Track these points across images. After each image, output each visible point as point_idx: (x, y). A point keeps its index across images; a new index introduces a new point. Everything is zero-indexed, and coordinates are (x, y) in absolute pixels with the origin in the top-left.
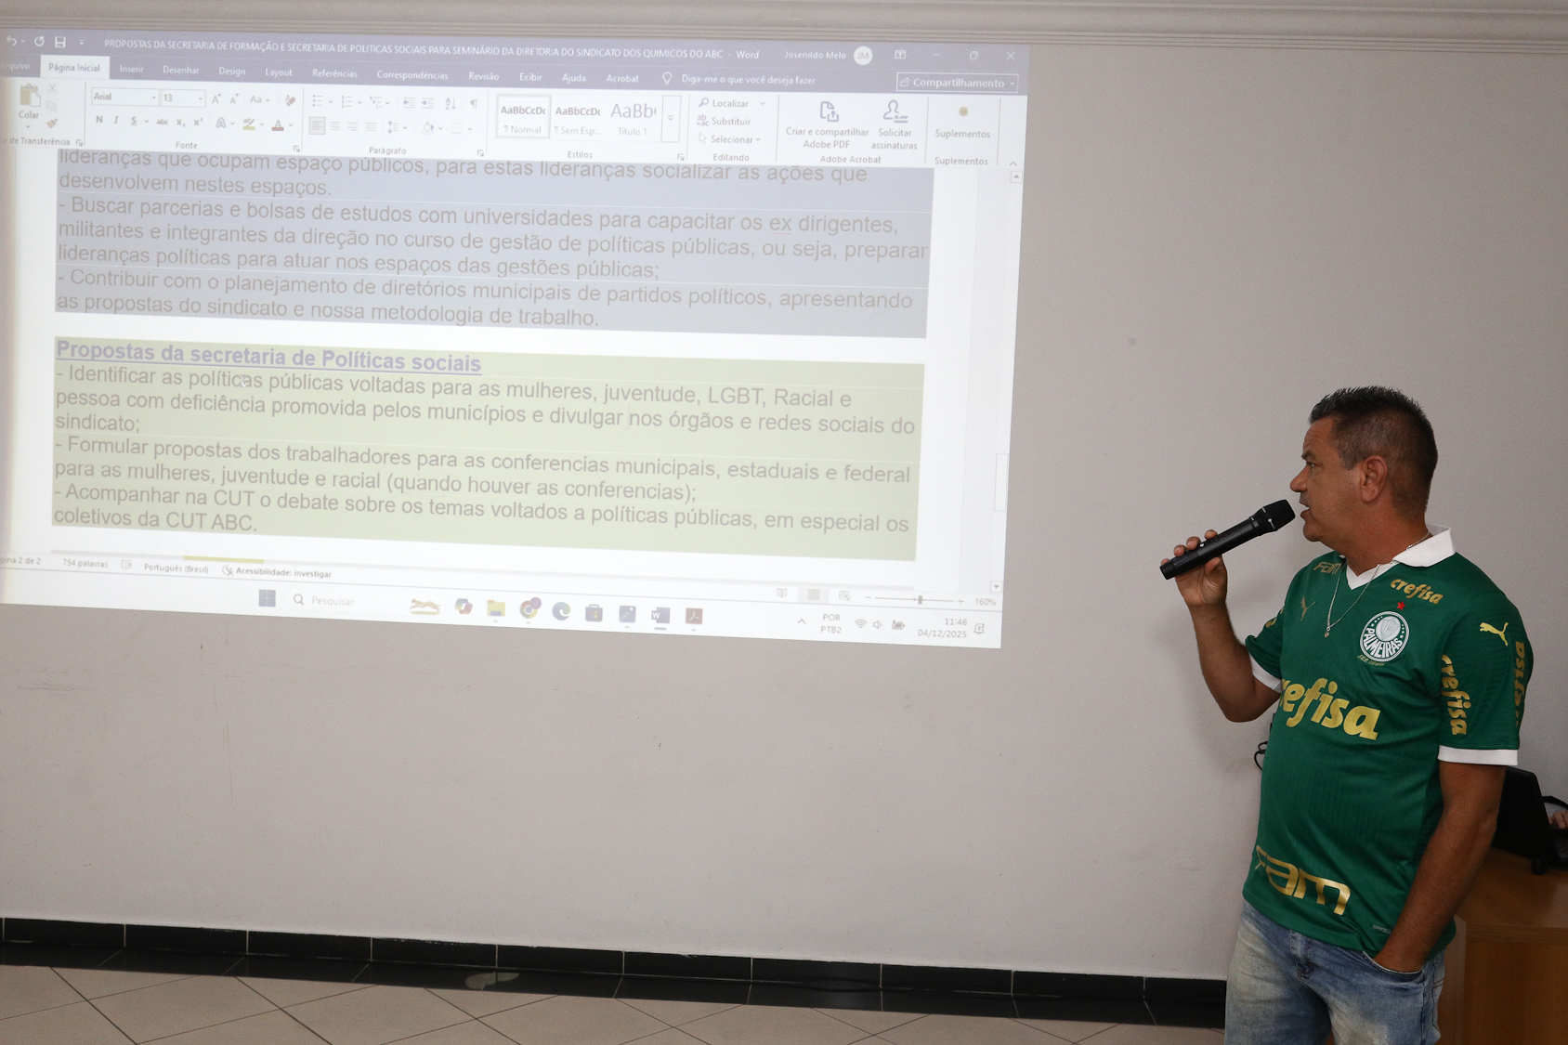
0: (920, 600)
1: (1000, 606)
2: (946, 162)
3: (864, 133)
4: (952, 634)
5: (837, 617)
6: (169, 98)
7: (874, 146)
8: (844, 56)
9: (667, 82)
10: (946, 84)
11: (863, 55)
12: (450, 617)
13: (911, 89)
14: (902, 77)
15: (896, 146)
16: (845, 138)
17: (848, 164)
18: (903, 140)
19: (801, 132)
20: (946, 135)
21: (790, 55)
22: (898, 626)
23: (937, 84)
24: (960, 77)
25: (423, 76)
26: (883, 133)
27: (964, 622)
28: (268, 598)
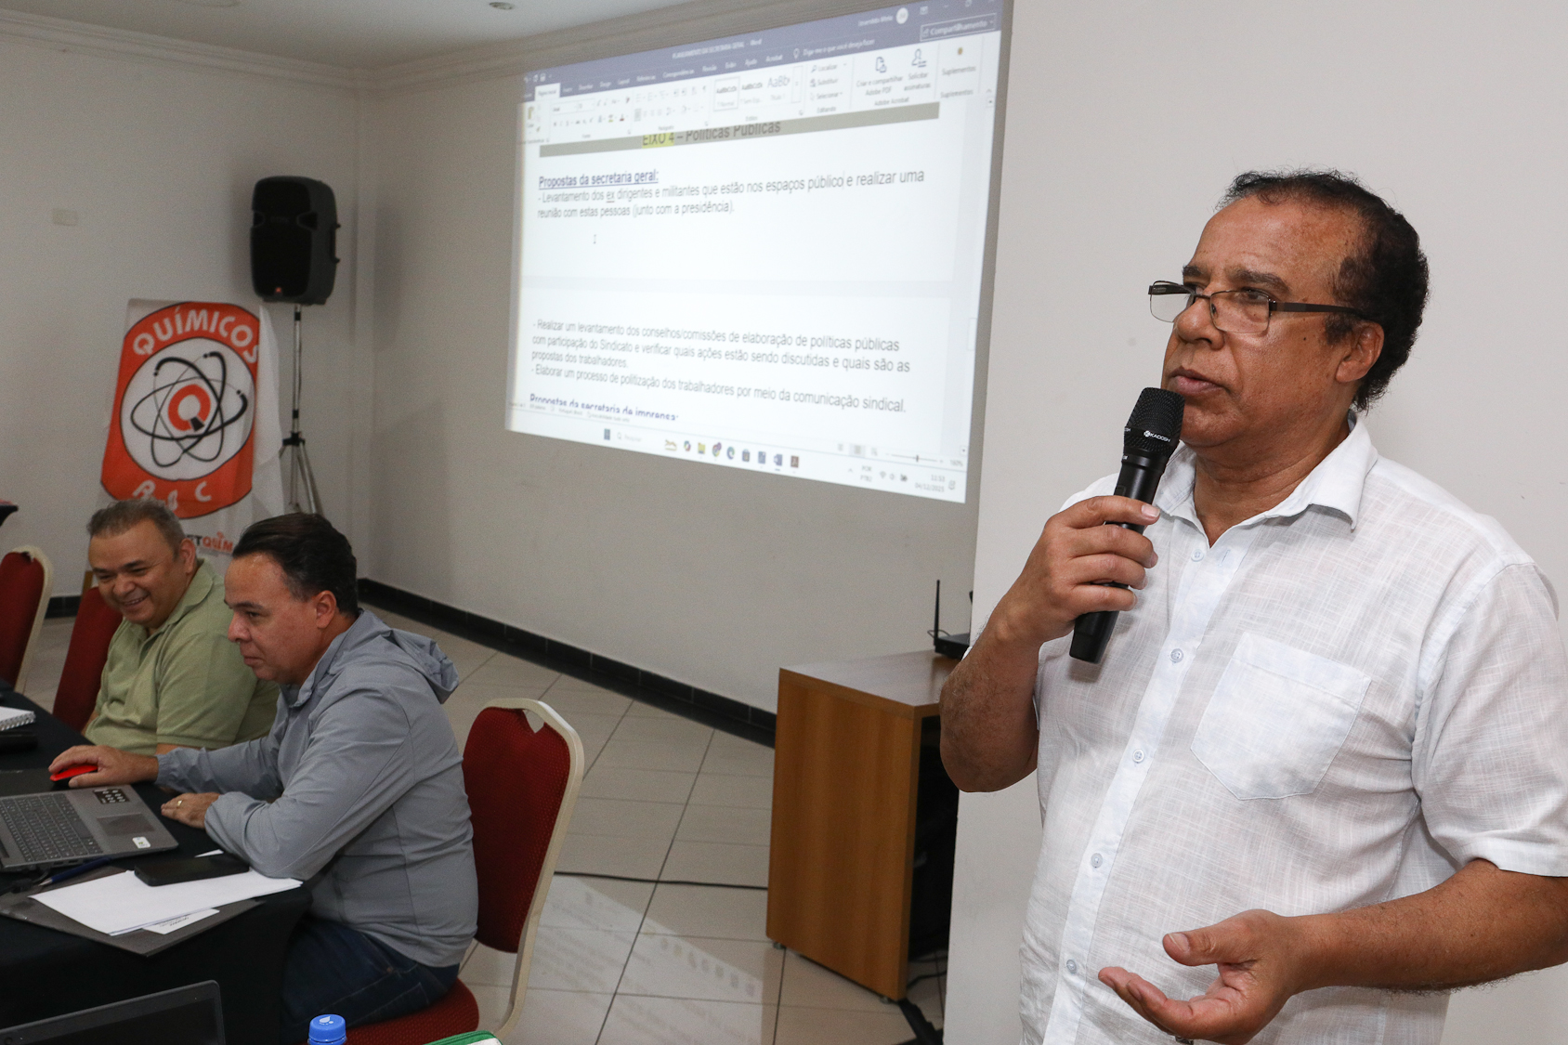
0: (917, 458)
1: (965, 467)
2: (947, 96)
3: (900, 79)
4: (936, 488)
5: (869, 469)
6: (581, 106)
7: (906, 89)
8: (890, 18)
9: (796, 56)
10: (950, 30)
11: (902, 15)
12: (680, 454)
13: (930, 38)
14: (925, 28)
15: (918, 87)
16: (887, 85)
17: (891, 106)
18: (923, 81)
19: (864, 84)
20: (948, 73)
21: (862, 23)
22: (904, 479)
23: (945, 30)
24: (959, 22)
25: (683, 73)
26: (912, 77)
27: (942, 479)
28: (607, 435)
